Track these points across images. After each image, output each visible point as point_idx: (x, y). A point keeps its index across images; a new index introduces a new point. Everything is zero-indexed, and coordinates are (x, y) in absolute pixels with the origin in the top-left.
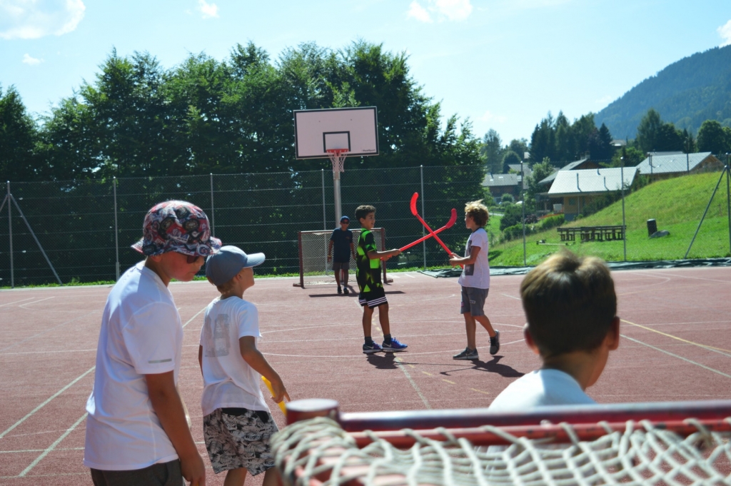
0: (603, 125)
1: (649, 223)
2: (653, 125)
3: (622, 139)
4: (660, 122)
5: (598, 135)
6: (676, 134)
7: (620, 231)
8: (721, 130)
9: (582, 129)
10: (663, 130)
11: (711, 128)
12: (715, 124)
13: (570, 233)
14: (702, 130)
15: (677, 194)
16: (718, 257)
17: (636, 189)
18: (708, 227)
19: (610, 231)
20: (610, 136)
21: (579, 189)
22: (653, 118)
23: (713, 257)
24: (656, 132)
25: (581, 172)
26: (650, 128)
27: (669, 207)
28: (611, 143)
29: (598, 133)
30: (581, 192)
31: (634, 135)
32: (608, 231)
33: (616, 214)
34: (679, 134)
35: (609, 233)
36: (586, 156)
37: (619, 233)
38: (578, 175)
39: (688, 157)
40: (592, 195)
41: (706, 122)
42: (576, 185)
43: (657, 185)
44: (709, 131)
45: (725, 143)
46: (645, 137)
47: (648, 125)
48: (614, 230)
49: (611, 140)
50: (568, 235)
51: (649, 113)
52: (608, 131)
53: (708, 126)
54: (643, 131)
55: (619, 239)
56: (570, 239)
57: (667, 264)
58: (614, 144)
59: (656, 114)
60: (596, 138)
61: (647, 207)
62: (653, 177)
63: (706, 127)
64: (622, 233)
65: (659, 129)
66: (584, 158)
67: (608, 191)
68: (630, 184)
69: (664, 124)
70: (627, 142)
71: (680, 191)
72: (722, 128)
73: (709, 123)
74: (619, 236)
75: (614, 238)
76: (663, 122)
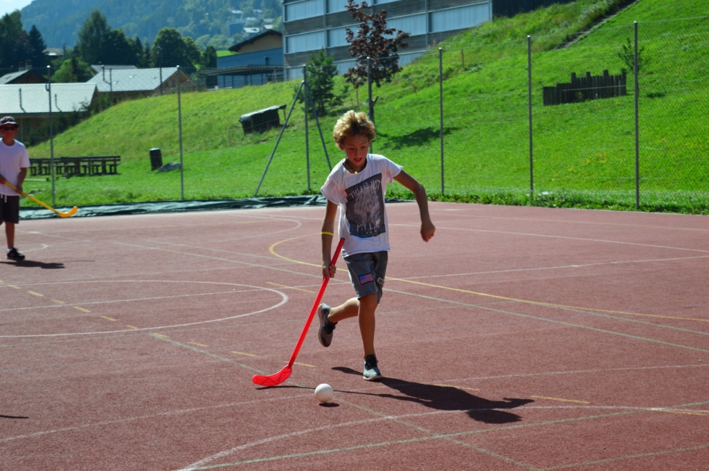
0: (34, 27)
1: (152, 153)
2: (98, 30)
3: (58, 47)
4: (107, 27)
5: (27, 41)
6: (126, 43)
7: (112, 163)
8: (181, 41)
9: (7, 32)
10: (110, 37)
11: (170, 38)
12: (174, 33)
13: (43, 165)
14: (158, 40)
15: (158, 119)
16: (294, 195)
17: (97, 111)
18: (229, 158)
19: (100, 163)
20: (42, 43)
21: (22, 109)
22: (98, 22)
23: (288, 195)
24: (102, 40)
25: (24, 86)
26: (94, 35)
27: (151, 135)
28: (44, 51)
29: (28, 37)
30: (25, 114)
31: (74, 41)
32: (96, 163)
33: (79, 142)
34: (130, 43)
35: (98, 166)
36: (27, 66)
37: (111, 166)
38: (20, 90)
39: (161, 71)
40: (41, 116)
41: (164, 30)
42: (19, 104)
43: (125, 105)
44: (167, 41)
45: (186, 57)
46: (88, 45)
47: (91, 30)
48: (104, 162)
49: (45, 48)
50: (40, 168)
51: (93, 15)
52: (40, 36)
53: (166, 36)
54: (85, 37)
55: (111, 173)
56: (44, 172)
57: (256, 203)
58: (48, 52)
59: (102, 16)
60: (25, 44)
61: (122, 132)
62: (116, 97)
63: (163, 37)
64: (115, 165)
65: (106, 36)
66: (24, 69)
67: (61, 112)
68: (89, 103)
69: (112, 30)
70: (65, 51)
71: (161, 114)
72: (183, 38)
73: (167, 32)
74: (111, 169)
75: (104, 172)
76: (110, 28)
